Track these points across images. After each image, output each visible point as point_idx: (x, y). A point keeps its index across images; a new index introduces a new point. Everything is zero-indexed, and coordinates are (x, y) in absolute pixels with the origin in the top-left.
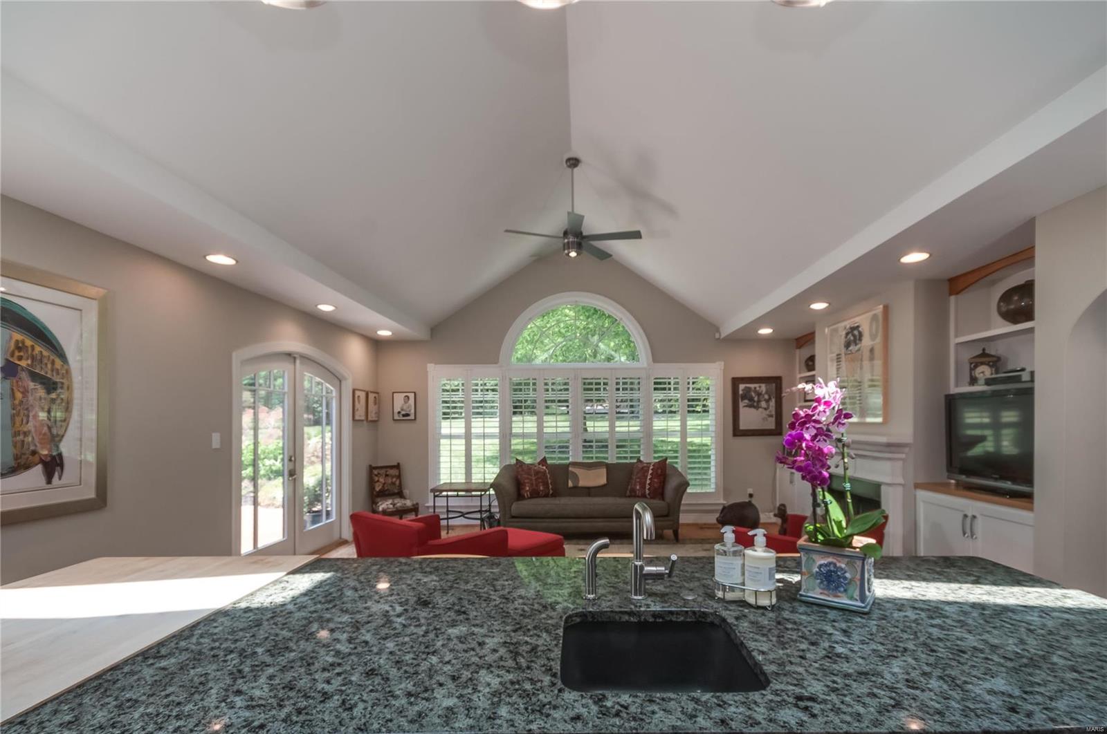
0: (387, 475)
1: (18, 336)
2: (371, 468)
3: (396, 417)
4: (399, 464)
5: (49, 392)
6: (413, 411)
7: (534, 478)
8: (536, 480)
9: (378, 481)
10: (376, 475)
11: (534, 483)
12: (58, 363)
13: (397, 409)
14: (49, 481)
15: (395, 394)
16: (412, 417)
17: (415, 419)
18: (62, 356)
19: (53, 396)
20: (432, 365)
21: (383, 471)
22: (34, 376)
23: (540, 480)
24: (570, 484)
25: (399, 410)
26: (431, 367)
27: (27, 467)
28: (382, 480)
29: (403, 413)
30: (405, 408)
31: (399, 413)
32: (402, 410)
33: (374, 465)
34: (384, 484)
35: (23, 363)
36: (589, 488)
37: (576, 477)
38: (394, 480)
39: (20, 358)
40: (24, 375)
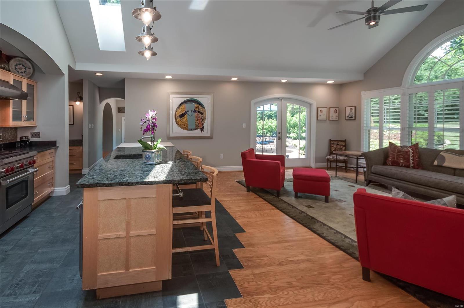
0: (337, 144)
1: (196, 105)
2: (330, 141)
3: (347, 119)
4: (346, 140)
5: (201, 115)
6: (354, 115)
7: (396, 154)
8: (397, 155)
9: (333, 146)
10: (332, 144)
11: (396, 156)
12: (203, 109)
13: (347, 115)
14: (202, 132)
15: (346, 108)
16: (353, 118)
17: (355, 119)
18: (204, 108)
19: (202, 115)
20: (364, 92)
21: (336, 143)
22: (199, 112)
23: (401, 156)
24: (436, 163)
25: (348, 115)
26: (363, 93)
27: (198, 129)
28: (335, 146)
29: (350, 116)
30: (350, 114)
31: (348, 116)
32: (349, 115)
33: (332, 140)
34: (336, 148)
35: (197, 110)
36: (455, 169)
37: (443, 159)
38: (341, 147)
39: (196, 109)
40: (197, 112)
